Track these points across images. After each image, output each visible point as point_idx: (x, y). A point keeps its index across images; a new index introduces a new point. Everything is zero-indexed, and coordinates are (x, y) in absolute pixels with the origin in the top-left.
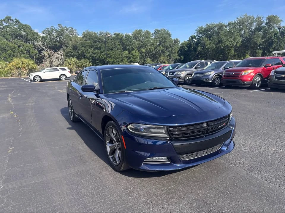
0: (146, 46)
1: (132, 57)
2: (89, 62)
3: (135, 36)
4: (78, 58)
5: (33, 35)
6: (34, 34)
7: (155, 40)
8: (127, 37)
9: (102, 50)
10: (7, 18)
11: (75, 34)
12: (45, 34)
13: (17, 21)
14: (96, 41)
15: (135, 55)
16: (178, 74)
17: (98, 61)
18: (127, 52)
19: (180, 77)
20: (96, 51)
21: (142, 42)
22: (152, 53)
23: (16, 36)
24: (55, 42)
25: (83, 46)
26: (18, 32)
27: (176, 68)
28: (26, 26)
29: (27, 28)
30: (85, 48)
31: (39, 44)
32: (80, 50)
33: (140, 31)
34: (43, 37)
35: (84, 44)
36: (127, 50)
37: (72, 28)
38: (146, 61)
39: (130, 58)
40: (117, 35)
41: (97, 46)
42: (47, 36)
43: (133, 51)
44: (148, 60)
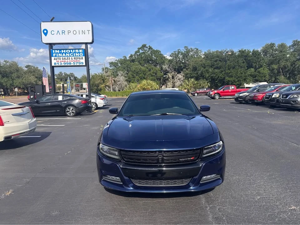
0: (279, 61)
1: (258, 76)
2: (207, 83)
3: (265, 51)
4: (197, 79)
5: (162, 59)
6: (162, 57)
7: (292, 54)
8: (255, 53)
9: (222, 69)
10: (143, 46)
11: (199, 54)
12: (172, 57)
13: (150, 48)
14: (217, 60)
15: (263, 73)
16: (293, 98)
17: (217, 81)
18: (253, 70)
19: (295, 102)
20: (216, 70)
21: (273, 57)
22: (287, 70)
23: (148, 60)
24: (180, 64)
25: (202, 67)
26: (150, 57)
27: (298, 89)
28: (157, 51)
29: (158, 53)
30: (204, 68)
31: (165, 67)
32: (199, 71)
33: (272, 45)
34: (170, 60)
35: (204, 64)
36: (253, 68)
37: (197, 49)
38: (278, 79)
39: (256, 77)
40: (242, 52)
41: (217, 66)
42: (173, 58)
43: (261, 68)
44: (282, 78)
